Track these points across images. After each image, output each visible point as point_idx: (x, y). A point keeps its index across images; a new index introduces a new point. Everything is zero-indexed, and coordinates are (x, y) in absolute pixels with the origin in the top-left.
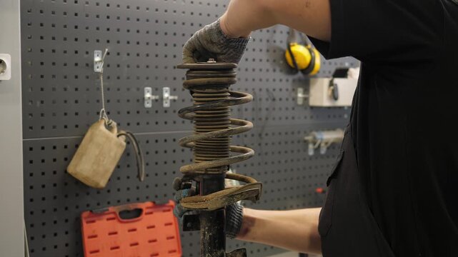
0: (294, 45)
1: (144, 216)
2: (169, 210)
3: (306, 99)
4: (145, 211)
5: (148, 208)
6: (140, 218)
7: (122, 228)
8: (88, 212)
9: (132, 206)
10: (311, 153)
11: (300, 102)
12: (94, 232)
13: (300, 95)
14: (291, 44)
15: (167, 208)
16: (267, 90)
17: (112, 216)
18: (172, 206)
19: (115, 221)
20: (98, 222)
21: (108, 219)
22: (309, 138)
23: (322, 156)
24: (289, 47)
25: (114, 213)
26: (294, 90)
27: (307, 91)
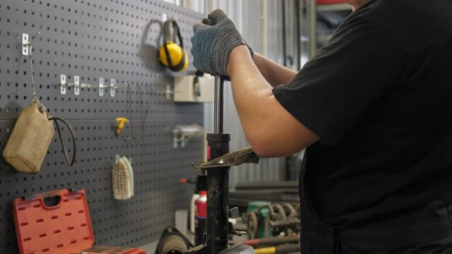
0: (169, 43)
1: (62, 204)
2: (79, 198)
3: (172, 95)
4: (64, 198)
5: (65, 195)
6: (59, 205)
7: (46, 215)
8: (20, 199)
9: (54, 193)
10: (175, 146)
11: (168, 98)
12: (25, 218)
13: (168, 91)
14: (167, 42)
15: (78, 196)
16: (147, 85)
17: (38, 203)
18: (82, 194)
19: (41, 208)
20: (27, 209)
21: (35, 206)
22: (175, 131)
23: (183, 149)
24: (165, 45)
25: (40, 200)
26: (164, 86)
27: (172, 88)
